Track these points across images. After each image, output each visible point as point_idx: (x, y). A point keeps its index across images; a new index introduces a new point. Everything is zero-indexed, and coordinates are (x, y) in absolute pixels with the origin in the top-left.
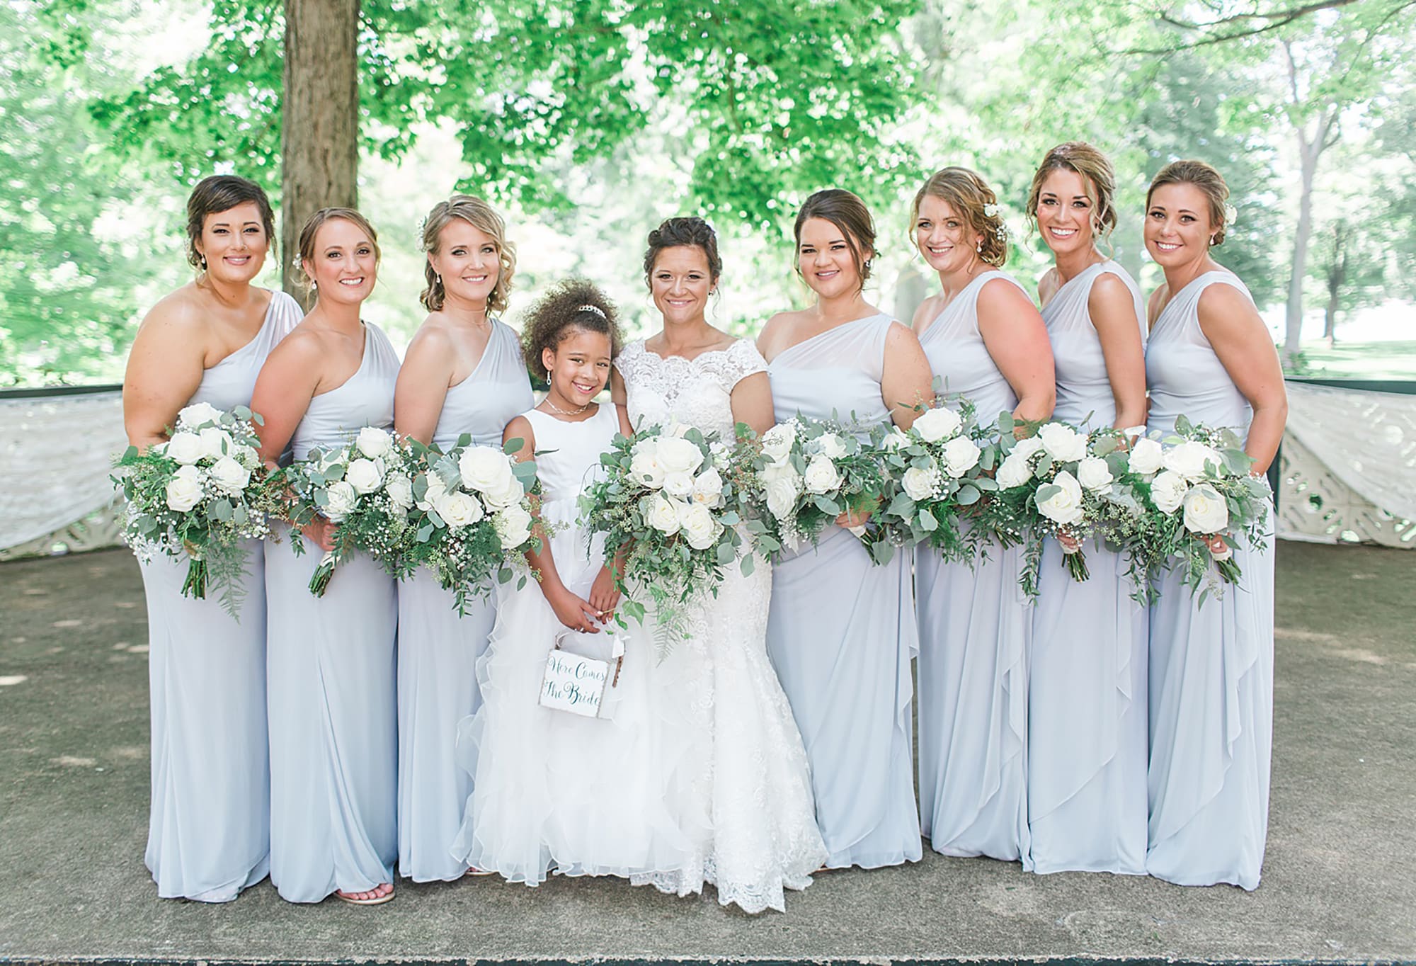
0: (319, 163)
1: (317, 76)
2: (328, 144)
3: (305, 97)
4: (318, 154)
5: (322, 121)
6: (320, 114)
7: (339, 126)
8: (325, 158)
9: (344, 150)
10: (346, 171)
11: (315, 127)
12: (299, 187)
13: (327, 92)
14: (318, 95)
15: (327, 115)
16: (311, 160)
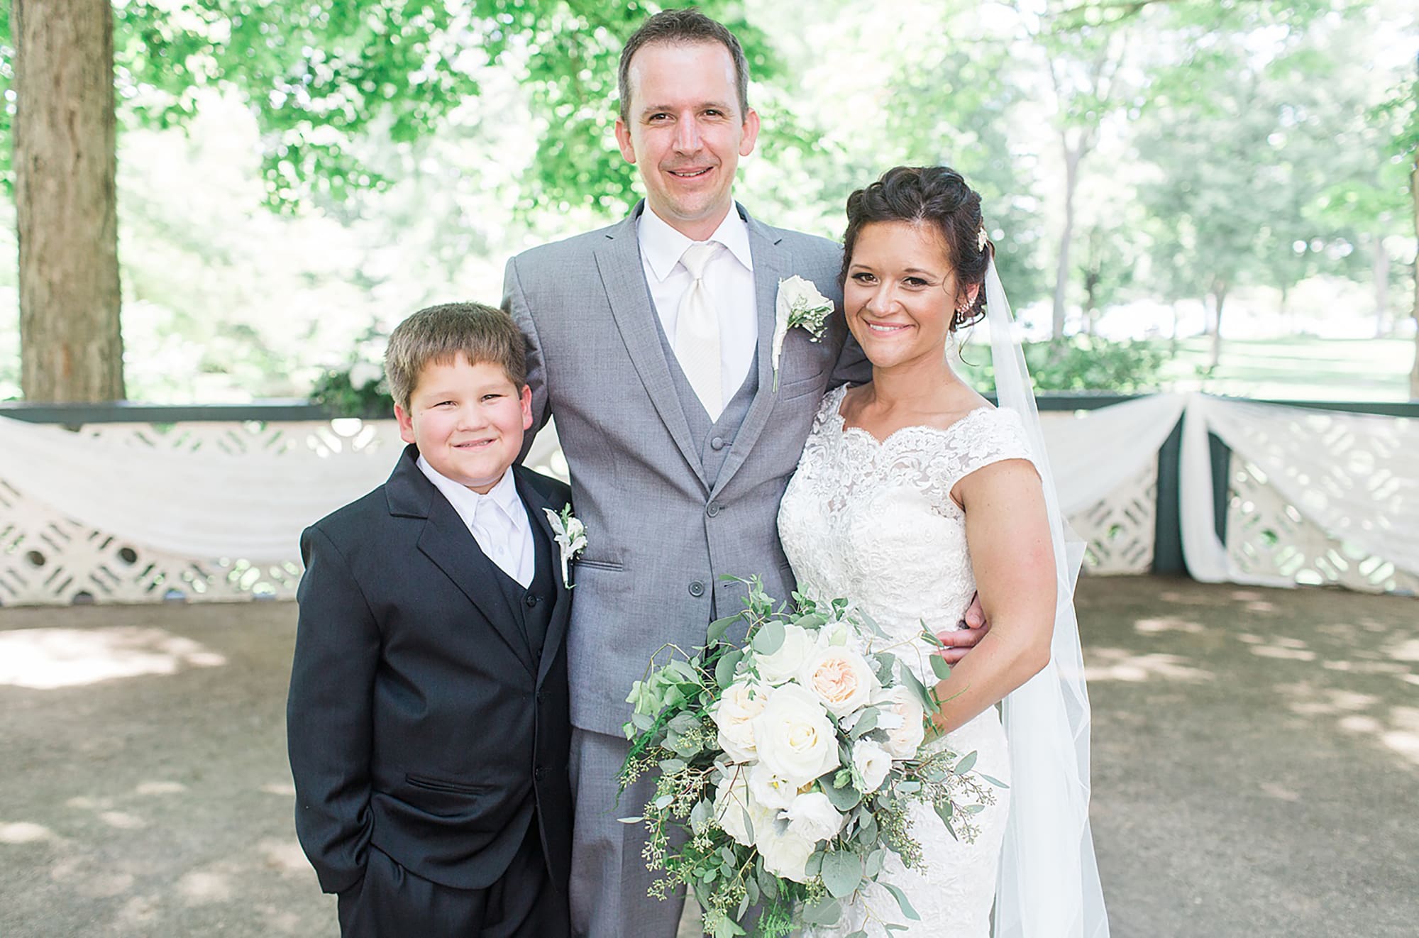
0: (64, 127)
1: (57, 14)
2: (74, 104)
3: (43, 40)
4: (61, 117)
5: (66, 73)
6: (64, 63)
7: (89, 81)
8: (71, 122)
9: (97, 113)
10: (100, 139)
11: (57, 81)
12: (36, 159)
13: (72, 36)
14: (59, 40)
15: (73, 67)
16: (53, 125)
